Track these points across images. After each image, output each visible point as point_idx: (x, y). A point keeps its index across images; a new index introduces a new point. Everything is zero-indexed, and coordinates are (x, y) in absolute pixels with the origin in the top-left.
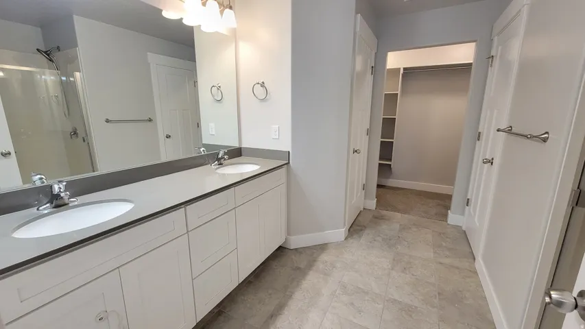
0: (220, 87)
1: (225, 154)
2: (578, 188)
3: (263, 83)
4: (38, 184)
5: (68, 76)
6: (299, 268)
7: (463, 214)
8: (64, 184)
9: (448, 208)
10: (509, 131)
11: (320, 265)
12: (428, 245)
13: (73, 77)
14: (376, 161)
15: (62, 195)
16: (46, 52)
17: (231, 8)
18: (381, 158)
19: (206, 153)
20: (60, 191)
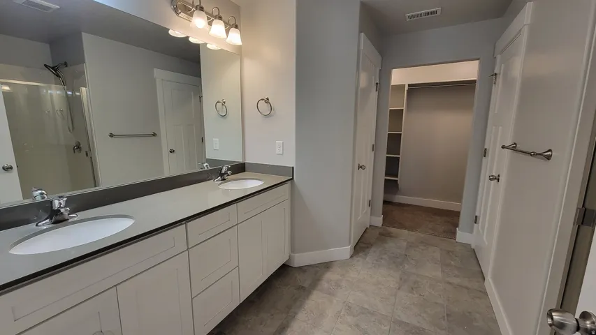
0: (224, 102)
1: (229, 169)
2: (583, 206)
3: (268, 99)
4: (39, 199)
5: (73, 91)
6: (303, 288)
7: (471, 232)
8: (65, 199)
9: (457, 225)
10: (514, 148)
11: (324, 284)
12: (436, 263)
13: (79, 91)
14: (382, 177)
15: (62, 210)
16: (53, 68)
17: (236, 27)
18: (387, 174)
19: (210, 168)
20: (60, 207)
